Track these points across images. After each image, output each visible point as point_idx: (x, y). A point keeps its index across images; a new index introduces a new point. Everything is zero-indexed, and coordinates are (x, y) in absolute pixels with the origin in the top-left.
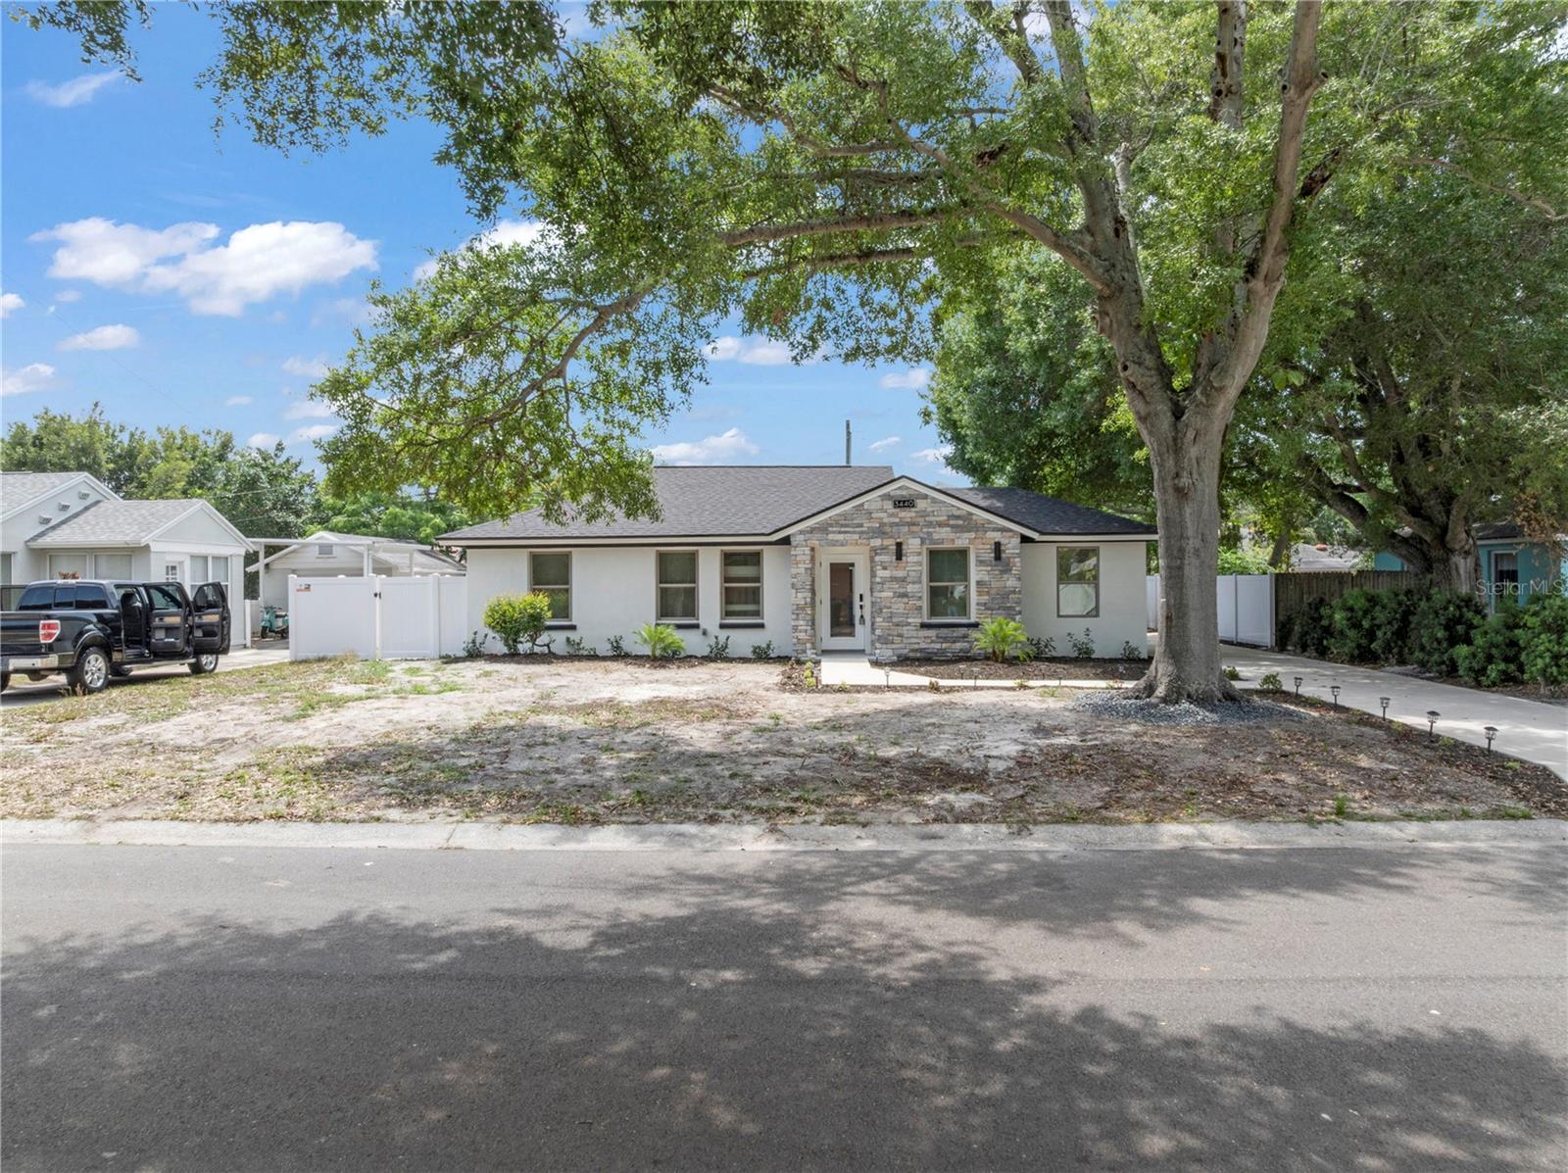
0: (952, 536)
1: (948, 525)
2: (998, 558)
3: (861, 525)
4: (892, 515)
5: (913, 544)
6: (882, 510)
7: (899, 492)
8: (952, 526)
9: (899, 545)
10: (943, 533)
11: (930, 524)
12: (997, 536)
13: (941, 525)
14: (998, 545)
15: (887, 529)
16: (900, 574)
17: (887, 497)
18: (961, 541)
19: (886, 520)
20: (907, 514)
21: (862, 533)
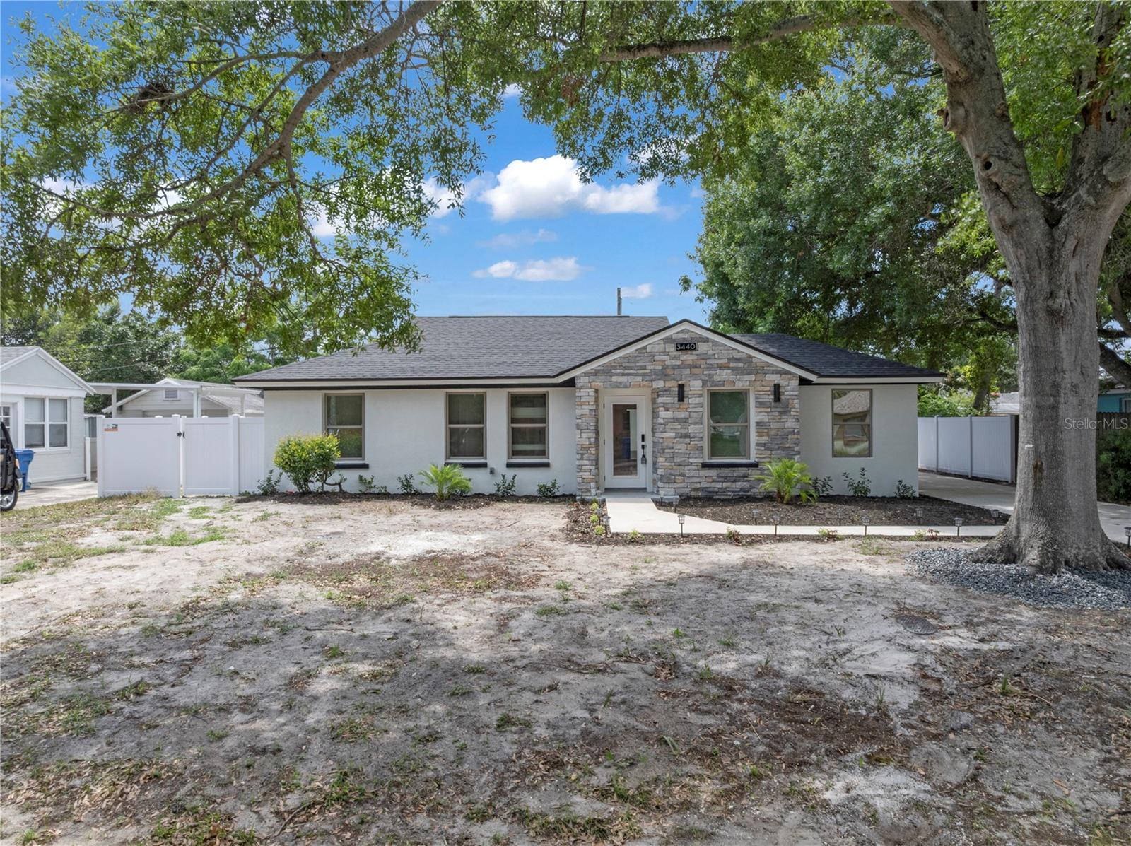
0: (732, 378)
1: (729, 368)
2: (777, 398)
3: (644, 368)
4: (674, 358)
5: (694, 386)
6: (665, 353)
7: (681, 336)
8: (733, 369)
9: (681, 387)
10: (725, 375)
11: (711, 367)
12: (776, 378)
13: (721, 367)
14: (777, 388)
15: (670, 371)
16: (682, 415)
17: (669, 340)
18: (741, 383)
19: (668, 363)
20: (689, 357)
21: (645, 375)
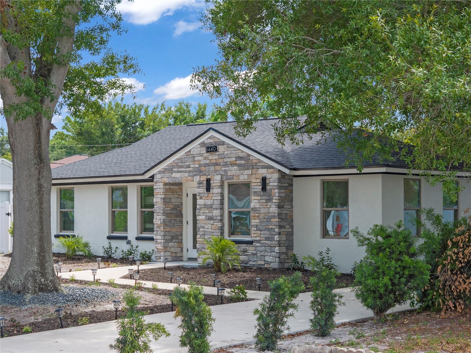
0: (238, 172)
1: (236, 165)
2: (264, 188)
3: (189, 166)
4: (205, 158)
5: (216, 180)
6: (201, 155)
7: (209, 141)
8: (239, 165)
9: (208, 181)
10: (233, 171)
11: (226, 165)
12: (263, 172)
13: (232, 164)
14: (264, 179)
15: (203, 169)
16: (209, 202)
17: (203, 144)
18: (243, 177)
19: (202, 162)
20: (213, 157)
21: (190, 172)
